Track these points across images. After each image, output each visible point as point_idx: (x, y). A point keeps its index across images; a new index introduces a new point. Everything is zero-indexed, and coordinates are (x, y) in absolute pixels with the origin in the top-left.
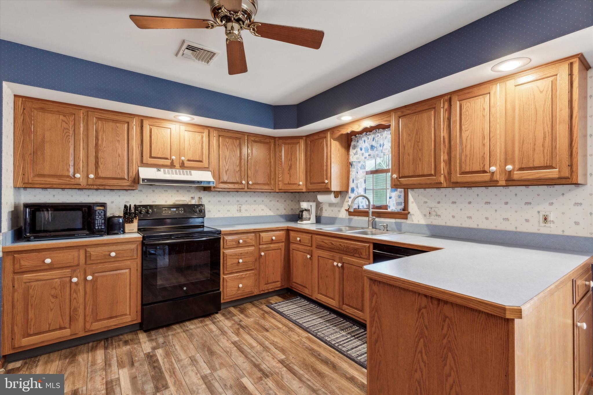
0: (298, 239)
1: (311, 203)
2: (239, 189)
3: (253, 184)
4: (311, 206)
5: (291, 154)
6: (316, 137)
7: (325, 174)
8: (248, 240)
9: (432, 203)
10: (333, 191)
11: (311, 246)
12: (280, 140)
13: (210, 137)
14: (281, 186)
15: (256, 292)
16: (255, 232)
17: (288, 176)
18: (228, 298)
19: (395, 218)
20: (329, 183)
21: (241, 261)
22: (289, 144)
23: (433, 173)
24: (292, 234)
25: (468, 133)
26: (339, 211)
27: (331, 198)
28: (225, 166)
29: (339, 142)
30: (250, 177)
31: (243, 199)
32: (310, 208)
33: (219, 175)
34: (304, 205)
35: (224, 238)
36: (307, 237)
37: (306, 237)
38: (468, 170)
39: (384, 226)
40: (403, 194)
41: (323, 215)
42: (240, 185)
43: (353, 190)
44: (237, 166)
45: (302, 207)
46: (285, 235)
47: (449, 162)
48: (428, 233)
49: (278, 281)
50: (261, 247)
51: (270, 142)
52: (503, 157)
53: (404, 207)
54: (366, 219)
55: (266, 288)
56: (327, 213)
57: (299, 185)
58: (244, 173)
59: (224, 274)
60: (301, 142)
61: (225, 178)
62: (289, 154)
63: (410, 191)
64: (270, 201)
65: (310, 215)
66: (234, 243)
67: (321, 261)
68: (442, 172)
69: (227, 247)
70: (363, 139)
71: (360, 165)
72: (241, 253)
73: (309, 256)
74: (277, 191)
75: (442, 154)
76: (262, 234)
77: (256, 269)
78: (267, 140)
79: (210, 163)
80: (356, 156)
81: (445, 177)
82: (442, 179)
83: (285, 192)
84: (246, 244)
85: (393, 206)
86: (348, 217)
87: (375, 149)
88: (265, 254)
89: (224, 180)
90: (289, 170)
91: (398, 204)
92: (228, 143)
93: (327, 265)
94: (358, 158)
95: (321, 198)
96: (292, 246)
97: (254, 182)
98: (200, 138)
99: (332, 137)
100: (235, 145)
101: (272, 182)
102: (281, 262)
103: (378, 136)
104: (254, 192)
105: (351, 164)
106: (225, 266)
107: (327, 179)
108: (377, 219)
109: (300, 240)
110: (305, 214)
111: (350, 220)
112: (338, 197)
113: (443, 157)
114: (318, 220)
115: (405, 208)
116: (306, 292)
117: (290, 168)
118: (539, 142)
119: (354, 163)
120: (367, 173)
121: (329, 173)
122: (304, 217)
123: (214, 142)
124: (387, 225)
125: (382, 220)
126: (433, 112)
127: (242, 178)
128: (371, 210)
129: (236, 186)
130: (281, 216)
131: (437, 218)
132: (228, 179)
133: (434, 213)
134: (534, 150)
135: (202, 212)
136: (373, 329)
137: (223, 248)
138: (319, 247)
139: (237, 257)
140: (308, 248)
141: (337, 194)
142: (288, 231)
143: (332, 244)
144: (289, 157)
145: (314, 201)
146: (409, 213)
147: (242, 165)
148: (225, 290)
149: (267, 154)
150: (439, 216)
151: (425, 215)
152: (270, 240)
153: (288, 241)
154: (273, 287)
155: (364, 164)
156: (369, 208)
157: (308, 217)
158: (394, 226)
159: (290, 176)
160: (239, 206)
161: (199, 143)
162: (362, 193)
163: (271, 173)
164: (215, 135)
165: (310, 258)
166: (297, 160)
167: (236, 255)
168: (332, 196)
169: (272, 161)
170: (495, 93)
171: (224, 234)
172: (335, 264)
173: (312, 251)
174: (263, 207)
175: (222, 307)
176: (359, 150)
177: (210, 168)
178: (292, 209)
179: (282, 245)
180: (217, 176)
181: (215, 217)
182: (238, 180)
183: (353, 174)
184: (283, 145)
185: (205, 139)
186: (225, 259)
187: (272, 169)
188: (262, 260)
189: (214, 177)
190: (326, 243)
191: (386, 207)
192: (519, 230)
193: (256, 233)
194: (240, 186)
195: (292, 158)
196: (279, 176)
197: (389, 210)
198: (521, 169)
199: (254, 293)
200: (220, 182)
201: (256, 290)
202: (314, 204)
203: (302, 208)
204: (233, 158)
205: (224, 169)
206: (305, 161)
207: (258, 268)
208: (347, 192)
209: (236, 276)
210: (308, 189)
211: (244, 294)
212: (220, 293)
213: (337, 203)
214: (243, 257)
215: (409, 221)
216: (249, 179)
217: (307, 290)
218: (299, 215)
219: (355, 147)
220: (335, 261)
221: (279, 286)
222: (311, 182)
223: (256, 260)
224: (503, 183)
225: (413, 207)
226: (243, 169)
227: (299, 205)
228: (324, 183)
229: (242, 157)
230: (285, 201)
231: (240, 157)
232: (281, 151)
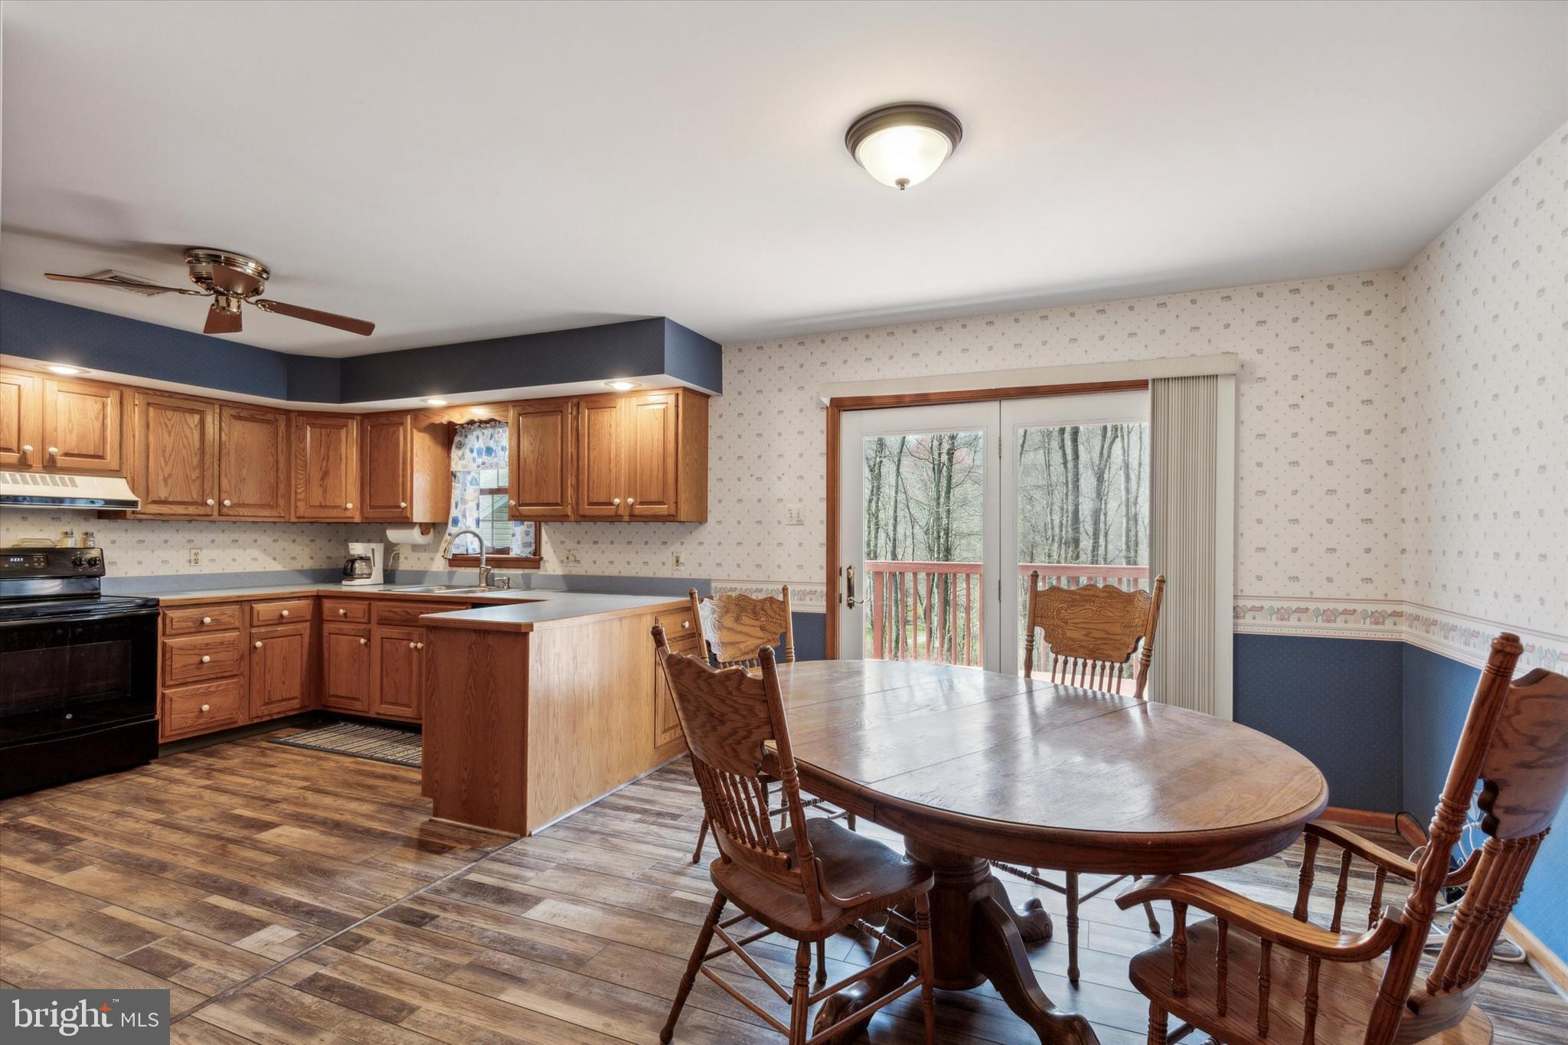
0: (341, 611)
1: (373, 545)
2: (199, 515)
3: (233, 506)
4: (373, 550)
5: (328, 448)
6: (383, 420)
7: (401, 491)
8: (225, 619)
9: (570, 544)
10: (416, 523)
11: (369, 622)
12: (301, 418)
13: (125, 407)
14: (302, 510)
15: (242, 720)
16: (241, 601)
17: (320, 491)
18: (173, 733)
19: (523, 568)
20: (409, 508)
21: (206, 659)
22: (322, 426)
23: (559, 501)
24: (327, 604)
25: (596, 452)
26: (432, 559)
27: (415, 535)
28: (162, 468)
29: (430, 434)
30: (226, 492)
31: (202, 537)
32: (370, 555)
33: (148, 488)
34: (357, 549)
35: (164, 614)
36: (359, 608)
37: (357, 606)
38: (595, 501)
39: (503, 581)
40: (532, 530)
41: (400, 569)
42: (201, 508)
43: (456, 522)
44: (194, 469)
45: (352, 552)
46: (311, 607)
47: (577, 488)
48: (564, 587)
49: (294, 698)
50: (254, 630)
51: (277, 420)
52: (627, 489)
53: (535, 549)
54: (477, 570)
55: (266, 713)
56: (407, 563)
57: (346, 509)
58: (210, 484)
59: (164, 685)
60: (350, 426)
61: (163, 494)
62: (323, 446)
63: (543, 524)
64: (275, 541)
65: (371, 568)
66: (190, 624)
67: (386, 645)
68: (570, 501)
69: (173, 632)
70: (475, 433)
71: (469, 478)
72: (207, 645)
73: (363, 641)
74: (293, 519)
75: (569, 476)
76: (258, 607)
77: (242, 674)
78: (270, 417)
79: (124, 461)
80: (464, 462)
81: (573, 508)
82: (569, 511)
83: (312, 523)
84: (218, 627)
85: (518, 549)
86: (449, 569)
87: (493, 454)
88: (264, 646)
89: (159, 497)
90: (323, 479)
91: (526, 545)
92: (170, 420)
93: (397, 650)
94: (465, 466)
95: (393, 535)
96: (328, 627)
97: (236, 501)
98: (99, 406)
99: (414, 426)
100: (188, 424)
101: (282, 502)
102: (302, 660)
103: (499, 432)
104: (234, 522)
105: (454, 475)
106: (168, 669)
107: (404, 500)
108: (496, 571)
109: (345, 614)
110: (359, 567)
111: (451, 575)
112: (428, 533)
113: (571, 481)
114: (389, 577)
115: (537, 551)
116: (358, 707)
117: (325, 474)
118: (655, 473)
119: (458, 474)
120: (483, 492)
121: (409, 490)
122: (357, 571)
123: (136, 418)
124: (509, 579)
125: (505, 571)
126: (559, 417)
127: (207, 492)
128: (485, 556)
129: (192, 510)
130: (302, 572)
131: (576, 565)
132: (170, 495)
133: (572, 558)
134: (651, 481)
135: (96, 564)
136: (429, 683)
137: (164, 634)
138: (383, 622)
139: (197, 652)
140: (363, 626)
141: (425, 528)
142: (318, 599)
143: (408, 613)
144: (322, 453)
145: (381, 541)
146: (541, 559)
147: (206, 467)
148: (167, 719)
149: (269, 444)
150: (578, 562)
151: (562, 562)
152: (276, 615)
153: (318, 618)
154: (283, 709)
155: (477, 476)
156: (481, 553)
157: (366, 571)
158: (520, 581)
159: (325, 491)
160: (193, 551)
161: (97, 418)
162: (473, 528)
163: (279, 484)
164: (137, 402)
165: (366, 643)
166: (341, 459)
167: (195, 647)
168: (416, 531)
169: (282, 459)
170: (620, 408)
171: (166, 607)
172: (412, 645)
173: (370, 630)
174: (255, 552)
175: (160, 754)
176: (467, 451)
177: (124, 472)
178: (329, 558)
179: (305, 628)
180: (142, 489)
181: (128, 575)
182: (195, 496)
183: (456, 494)
184: (308, 428)
185: (111, 410)
186: (168, 655)
187: (282, 476)
188: (256, 658)
189: (133, 490)
190: (396, 613)
191: (506, 551)
192: (657, 576)
193: (243, 604)
194: (202, 510)
195: (330, 454)
196: (299, 491)
197: (512, 555)
198: (642, 503)
199: (236, 722)
200: (150, 500)
201: (242, 717)
202: (379, 548)
203: (353, 555)
204: (184, 450)
205: (161, 473)
206: (359, 463)
207: (247, 674)
208: (446, 524)
209: (194, 689)
210: (367, 518)
211: (212, 725)
212: (156, 723)
213: (428, 545)
214: (212, 651)
215: (541, 572)
216: (224, 495)
217: (360, 703)
218: (345, 569)
219: (460, 446)
220: (411, 640)
221: (298, 706)
222: (373, 503)
223: (242, 657)
224: (626, 518)
225: (547, 551)
226: (208, 474)
227: (347, 547)
228: (399, 507)
229: (207, 450)
230: (313, 541)
231: (200, 449)
232: (303, 439)
